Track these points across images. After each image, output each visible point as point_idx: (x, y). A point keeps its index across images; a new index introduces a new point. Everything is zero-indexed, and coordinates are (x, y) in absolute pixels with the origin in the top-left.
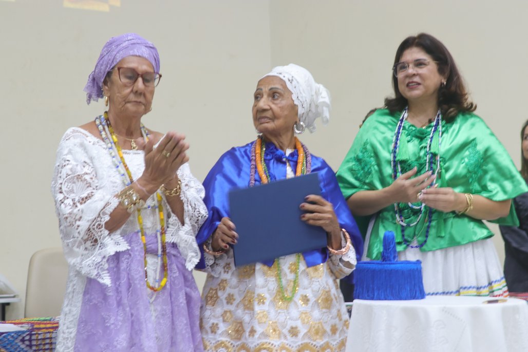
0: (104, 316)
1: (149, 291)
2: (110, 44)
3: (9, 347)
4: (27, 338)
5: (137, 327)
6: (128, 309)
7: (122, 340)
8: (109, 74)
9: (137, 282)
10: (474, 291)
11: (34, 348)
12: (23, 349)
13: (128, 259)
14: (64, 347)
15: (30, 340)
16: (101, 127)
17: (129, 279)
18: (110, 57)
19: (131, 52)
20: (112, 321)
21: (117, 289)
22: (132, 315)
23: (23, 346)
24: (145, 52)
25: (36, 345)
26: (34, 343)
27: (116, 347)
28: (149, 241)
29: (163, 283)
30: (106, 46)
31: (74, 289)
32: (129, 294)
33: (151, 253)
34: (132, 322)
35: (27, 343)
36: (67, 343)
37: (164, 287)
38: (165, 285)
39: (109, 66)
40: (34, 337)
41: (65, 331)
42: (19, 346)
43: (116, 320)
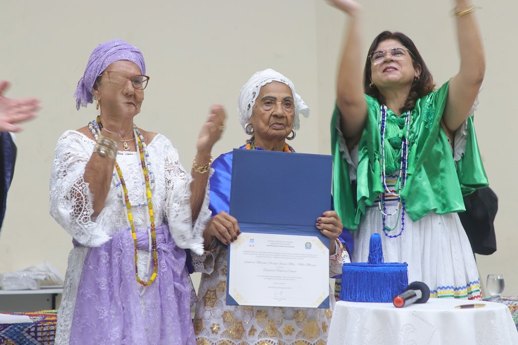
0: (98, 309)
1: (140, 285)
2: (98, 51)
3: (15, 337)
4: (33, 329)
5: (128, 320)
6: (119, 303)
7: (115, 332)
8: (99, 79)
9: (127, 277)
10: (451, 292)
11: (39, 339)
12: (28, 340)
13: (120, 255)
14: (61, 338)
15: (36, 332)
16: (94, 131)
17: (121, 274)
18: (98, 63)
19: (119, 57)
20: (106, 314)
21: (109, 284)
22: (123, 308)
23: (28, 337)
24: (133, 57)
25: (41, 337)
26: (39, 334)
27: (109, 339)
28: (140, 238)
29: (153, 278)
30: (94, 53)
31: (71, 284)
32: (121, 288)
33: (142, 249)
34: (124, 315)
35: (33, 334)
36: (64, 335)
37: (154, 282)
38: (155, 279)
39: (98, 71)
40: (39, 329)
41: (62, 324)
42: (25, 337)
43: (109, 313)
